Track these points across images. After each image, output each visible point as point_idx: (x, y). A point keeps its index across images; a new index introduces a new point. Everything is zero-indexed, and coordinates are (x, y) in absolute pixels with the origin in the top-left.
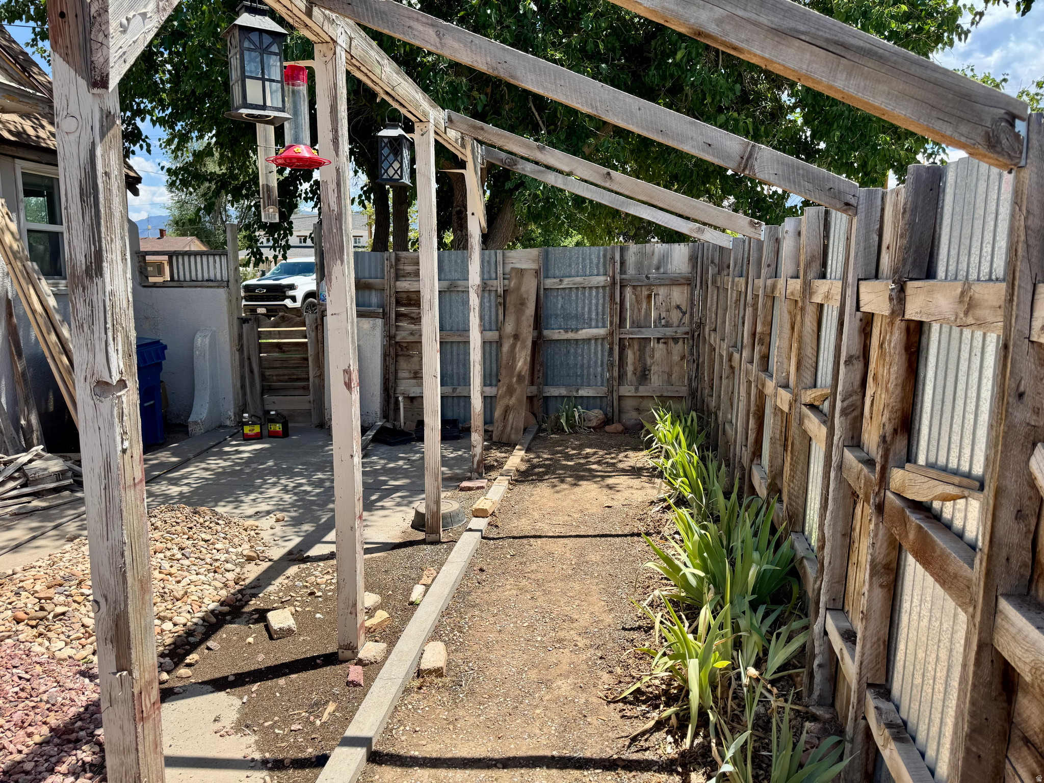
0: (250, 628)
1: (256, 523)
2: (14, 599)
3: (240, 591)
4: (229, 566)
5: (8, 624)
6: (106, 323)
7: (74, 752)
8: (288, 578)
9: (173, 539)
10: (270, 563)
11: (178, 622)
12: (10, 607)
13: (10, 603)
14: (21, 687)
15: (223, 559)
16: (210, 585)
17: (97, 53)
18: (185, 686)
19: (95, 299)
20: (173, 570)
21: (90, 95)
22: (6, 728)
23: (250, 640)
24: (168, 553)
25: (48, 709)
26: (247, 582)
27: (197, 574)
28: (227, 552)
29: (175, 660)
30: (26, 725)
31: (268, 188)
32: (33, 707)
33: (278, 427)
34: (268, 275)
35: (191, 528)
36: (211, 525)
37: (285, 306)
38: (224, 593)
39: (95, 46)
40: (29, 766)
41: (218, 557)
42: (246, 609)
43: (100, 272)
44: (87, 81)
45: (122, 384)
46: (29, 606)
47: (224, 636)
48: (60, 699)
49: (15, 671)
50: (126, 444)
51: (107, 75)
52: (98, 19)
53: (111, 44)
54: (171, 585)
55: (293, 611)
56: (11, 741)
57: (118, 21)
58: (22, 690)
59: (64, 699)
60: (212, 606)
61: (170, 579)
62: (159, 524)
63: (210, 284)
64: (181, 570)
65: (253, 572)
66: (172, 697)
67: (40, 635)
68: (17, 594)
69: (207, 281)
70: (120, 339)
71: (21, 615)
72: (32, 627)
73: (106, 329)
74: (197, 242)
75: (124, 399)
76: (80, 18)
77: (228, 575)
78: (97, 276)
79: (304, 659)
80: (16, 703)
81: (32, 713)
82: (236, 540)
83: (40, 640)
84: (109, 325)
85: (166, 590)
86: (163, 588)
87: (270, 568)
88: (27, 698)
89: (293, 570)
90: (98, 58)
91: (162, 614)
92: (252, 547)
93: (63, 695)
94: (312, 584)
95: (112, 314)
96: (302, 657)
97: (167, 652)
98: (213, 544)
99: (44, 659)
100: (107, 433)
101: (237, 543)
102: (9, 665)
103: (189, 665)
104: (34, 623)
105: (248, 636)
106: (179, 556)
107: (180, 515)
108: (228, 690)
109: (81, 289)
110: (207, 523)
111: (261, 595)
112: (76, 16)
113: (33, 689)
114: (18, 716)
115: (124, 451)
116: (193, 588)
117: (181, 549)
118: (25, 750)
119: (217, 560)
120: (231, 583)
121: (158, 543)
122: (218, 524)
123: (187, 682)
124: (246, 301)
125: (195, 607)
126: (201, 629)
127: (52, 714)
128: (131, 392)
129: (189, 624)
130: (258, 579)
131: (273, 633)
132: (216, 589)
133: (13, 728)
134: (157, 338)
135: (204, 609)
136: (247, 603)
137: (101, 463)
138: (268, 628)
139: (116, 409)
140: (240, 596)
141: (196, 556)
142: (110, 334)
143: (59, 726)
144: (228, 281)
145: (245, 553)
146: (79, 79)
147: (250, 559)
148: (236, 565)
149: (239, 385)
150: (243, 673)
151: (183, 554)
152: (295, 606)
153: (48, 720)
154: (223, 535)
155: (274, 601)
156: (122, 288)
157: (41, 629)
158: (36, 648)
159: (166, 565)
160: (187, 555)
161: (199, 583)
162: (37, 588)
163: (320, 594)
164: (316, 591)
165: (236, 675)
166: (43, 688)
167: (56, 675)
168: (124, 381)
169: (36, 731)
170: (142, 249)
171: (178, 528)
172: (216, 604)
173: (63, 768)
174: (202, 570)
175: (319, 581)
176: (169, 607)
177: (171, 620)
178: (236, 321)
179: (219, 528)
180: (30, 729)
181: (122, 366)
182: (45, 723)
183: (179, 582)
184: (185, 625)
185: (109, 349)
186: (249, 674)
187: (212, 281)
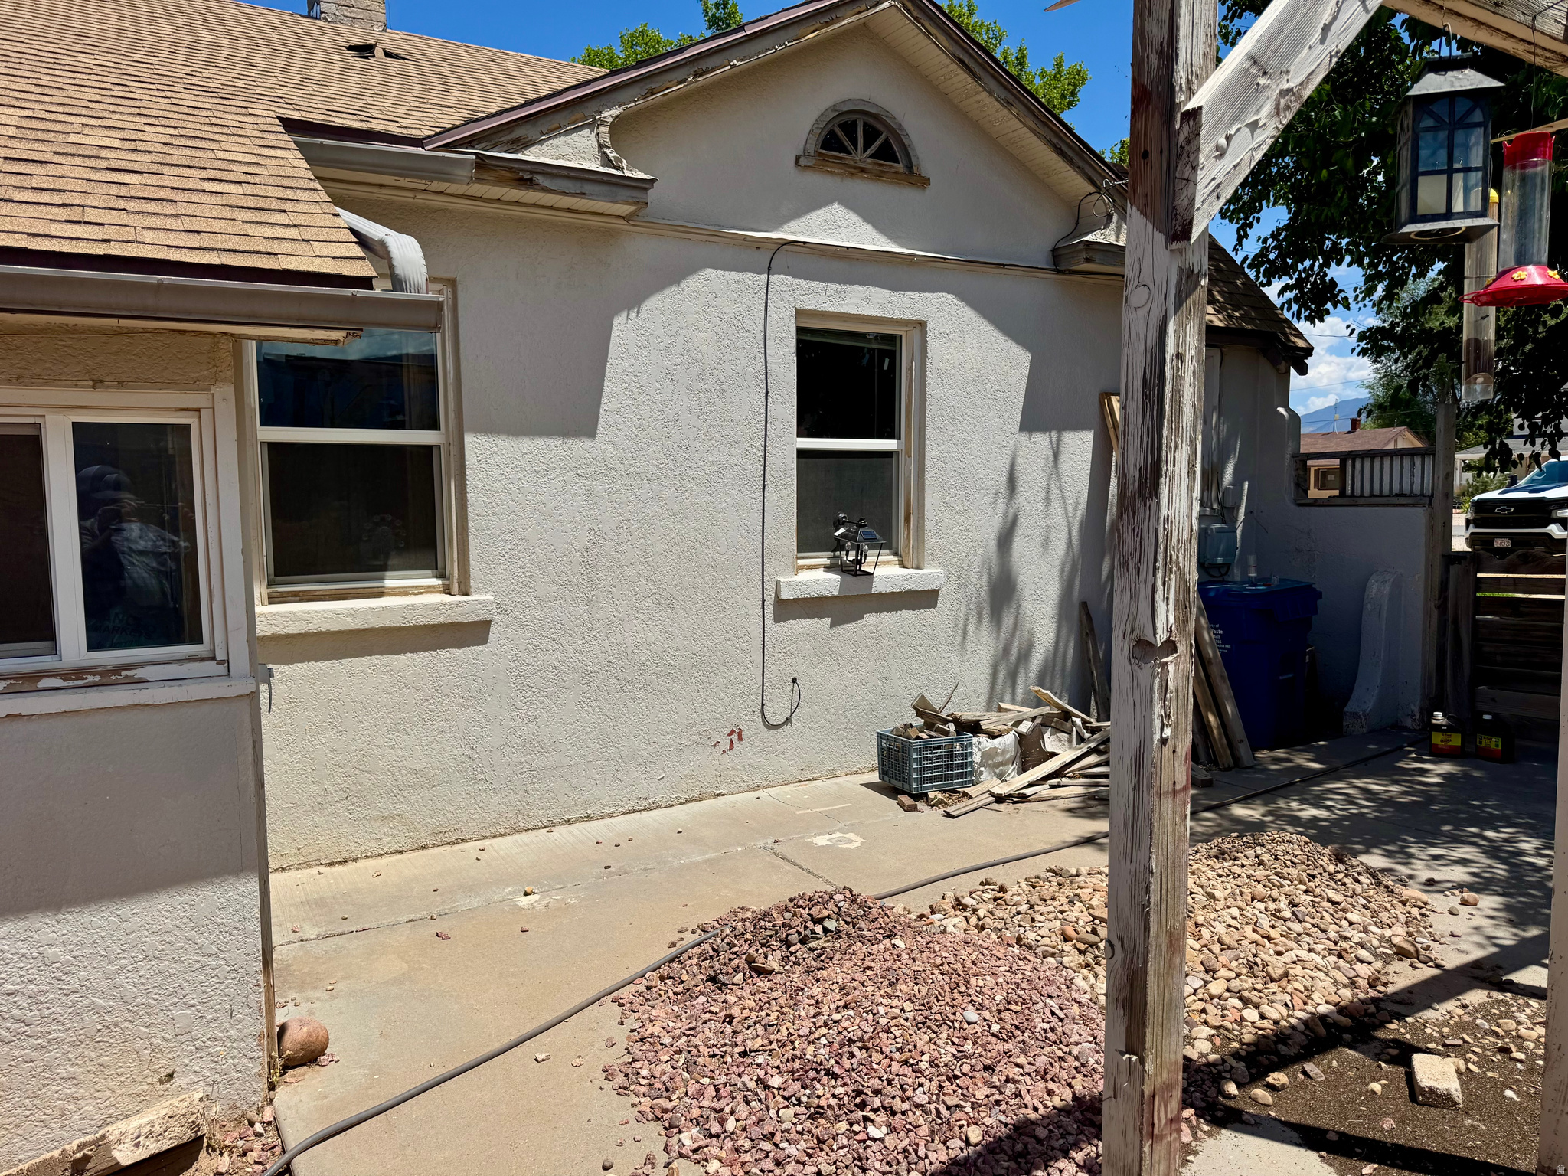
0: (1379, 1066)
1: (1424, 897)
2: (1066, 907)
3: (1374, 1000)
4: (1364, 954)
5: (1054, 938)
6: (1156, 560)
7: (1095, 1141)
8: (1465, 1006)
9: (1282, 886)
10: (1435, 972)
11: (1267, 1014)
12: (1060, 916)
13: (1061, 912)
14: (1052, 1025)
15: (1356, 939)
16: (1327, 974)
17: (1181, 194)
18: (1259, 1116)
19: (1145, 528)
20: (1274, 933)
21: (1168, 253)
22: (1026, 1071)
23: (1376, 1087)
24: (1272, 906)
25: (1076, 1068)
26: (1391, 989)
27: (1310, 951)
28: (1366, 931)
29: (1253, 1071)
30: (1048, 1077)
31: (1477, 345)
32: (1060, 1058)
33: (1495, 743)
34: (1522, 483)
35: (1314, 877)
36: (1346, 880)
37: (1548, 535)
38: (1347, 994)
39: (1179, 185)
40: (1042, 1133)
41: (1349, 935)
42: (1380, 1034)
43: (1155, 492)
44: (1165, 235)
45: (1170, 647)
46: (1081, 922)
47: (1335, 1063)
48: (1092, 1061)
49: (1048, 1001)
50: (1167, 732)
51: (1191, 221)
52: (1187, 148)
53: (1199, 178)
54: (1267, 954)
55: (1463, 1068)
56: (1028, 1090)
57: (1213, 144)
58: (1053, 1029)
59: (1097, 1062)
60: (1324, 1009)
61: (1267, 944)
62: (1266, 857)
63: (1402, 500)
64: (1287, 936)
65: (1403, 976)
66: (1237, 1125)
67: (1087, 965)
68: (1071, 902)
69: (1397, 495)
70: (1173, 583)
71: (1070, 931)
72: (1081, 952)
73: (1155, 569)
74: (1408, 435)
75: (1171, 668)
76: (1166, 153)
77: (1358, 966)
78: (1151, 497)
79: (1466, 1159)
80: (1043, 1044)
81: (1057, 1065)
82: (1384, 915)
83: (1085, 972)
84: (1160, 564)
85: (1258, 960)
86: (1255, 956)
87: (1434, 978)
88: (1055, 1043)
89: (1476, 997)
90: (1182, 201)
91: (1246, 994)
92: (1410, 934)
93: (1097, 1056)
94: (1508, 1032)
95: (1166, 549)
96: (1464, 1154)
97: (1243, 1053)
98: (1345, 911)
99: (1085, 999)
100: (1144, 713)
101: (1384, 920)
102: (1044, 992)
103: (1271, 1088)
104: (1082, 947)
105: (1374, 1080)
106: (1287, 914)
107: (1298, 852)
108: (1323, 1153)
109: (1130, 513)
110: (1340, 876)
111: (1409, 1019)
112: (1161, 152)
113: (1064, 1034)
114: (1041, 1061)
115: (1163, 742)
116: (1298, 970)
117: (1293, 904)
118: (1042, 1111)
119: (1346, 938)
120: (1363, 983)
121: (1259, 886)
122: (1357, 881)
123: (1263, 1113)
124: (1476, 526)
125: (1297, 1001)
126: (1300, 1038)
127: (1079, 1077)
128: (1182, 659)
129: (1283, 1023)
130: (1410, 990)
131: (1417, 1091)
132: (1336, 983)
133: (1033, 1075)
134: (1312, 581)
135: (1310, 1008)
136: (1382, 1025)
137: (1133, 752)
138: (1410, 1078)
139: (1157, 680)
140: (1372, 1009)
141: (1313, 921)
142: (1160, 576)
143: (1084, 1096)
144: (1432, 495)
145: (1396, 940)
146: (1157, 234)
147: (1402, 954)
148: (1376, 955)
149: (1433, 663)
150: (1353, 1137)
151: (1293, 913)
152: (1467, 1060)
153: (1073, 1082)
154: (1364, 902)
155: (1431, 1039)
156: (1184, 511)
157: (1089, 958)
158: (1079, 981)
159: (1265, 922)
160: (1300, 915)
161: (1311, 965)
162: (1094, 902)
163: (1521, 1056)
164: (1513, 1048)
165: (1341, 1134)
166: (1075, 1038)
167: (1094, 1026)
168: (1174, 643)
169: (1057, 1091)
170: (1302, 451)
171: (1294, 872)
172: (1331, 1007)
173: (1079, 1156)
174: (1319, 947)
175: (1523, 1031)
176: (1259, 986)
177: (1257, 1006)
178: (1438, 560)
179: (1359, 889)
180: (1052, 1086)
181: (1172, 621)
182: (1069, 1085)
183: (1279, 954)
184: (1276, 1023)
185: (1157, 597)
186: (1363, 1142)
187: (1405, 495)
